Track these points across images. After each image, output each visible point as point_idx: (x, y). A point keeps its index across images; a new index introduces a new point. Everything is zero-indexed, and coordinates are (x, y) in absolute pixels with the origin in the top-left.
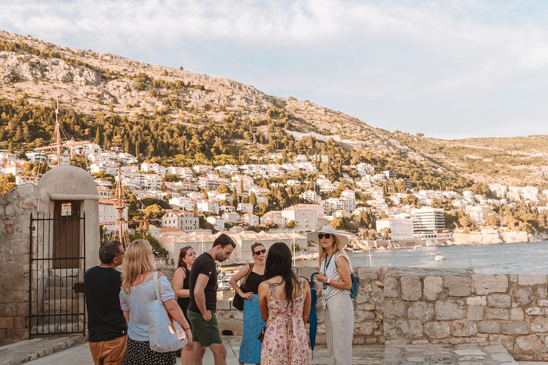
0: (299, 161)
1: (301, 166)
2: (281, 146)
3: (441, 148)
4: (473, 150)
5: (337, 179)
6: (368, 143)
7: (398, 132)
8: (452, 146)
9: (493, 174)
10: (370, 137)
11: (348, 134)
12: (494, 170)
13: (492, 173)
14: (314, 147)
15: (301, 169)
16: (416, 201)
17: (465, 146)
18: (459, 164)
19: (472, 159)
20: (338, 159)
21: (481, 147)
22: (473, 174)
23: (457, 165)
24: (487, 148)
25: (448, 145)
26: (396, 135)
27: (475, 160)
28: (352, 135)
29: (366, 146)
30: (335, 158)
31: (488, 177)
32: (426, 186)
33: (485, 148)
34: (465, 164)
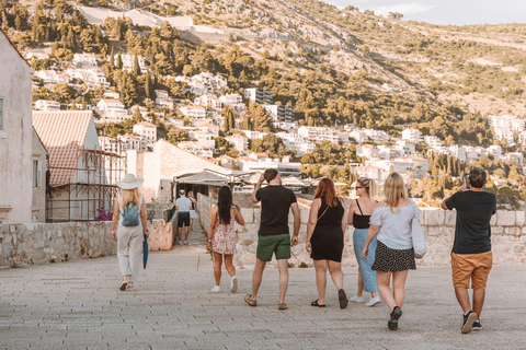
0: (80, 65)
1: (78, 74)
2: (54, 35)
3: (424, 44)
4: (490, 49)
5: (138, 101)
6: (247, 33)
7: (352, 8)
8: (451, 38)
9: (512, 95)
10: (256, 22)
11: (212, 15)
12: (514, 89)
13: (509, 93)
14: (122, 38)
15: (74, 81)
16: (276, 146)
17: (476, 40)
18: (450, 74)
19: (479, 67)
20: (161, 63)
21: (506, 42)
22: (471, 95)
23: (444, 78)
24: (518, 46)
25: (442, 38)
26: (344, 15)
27: (485, 69)
28: (221, 17)
29: (239, 39)
30: (155, 61)
31: (500, 101)
32: (324, 118)
33: (514, 45)
34: (464, 76)
